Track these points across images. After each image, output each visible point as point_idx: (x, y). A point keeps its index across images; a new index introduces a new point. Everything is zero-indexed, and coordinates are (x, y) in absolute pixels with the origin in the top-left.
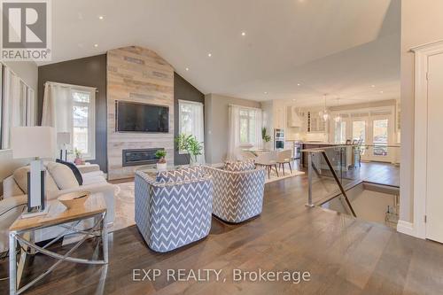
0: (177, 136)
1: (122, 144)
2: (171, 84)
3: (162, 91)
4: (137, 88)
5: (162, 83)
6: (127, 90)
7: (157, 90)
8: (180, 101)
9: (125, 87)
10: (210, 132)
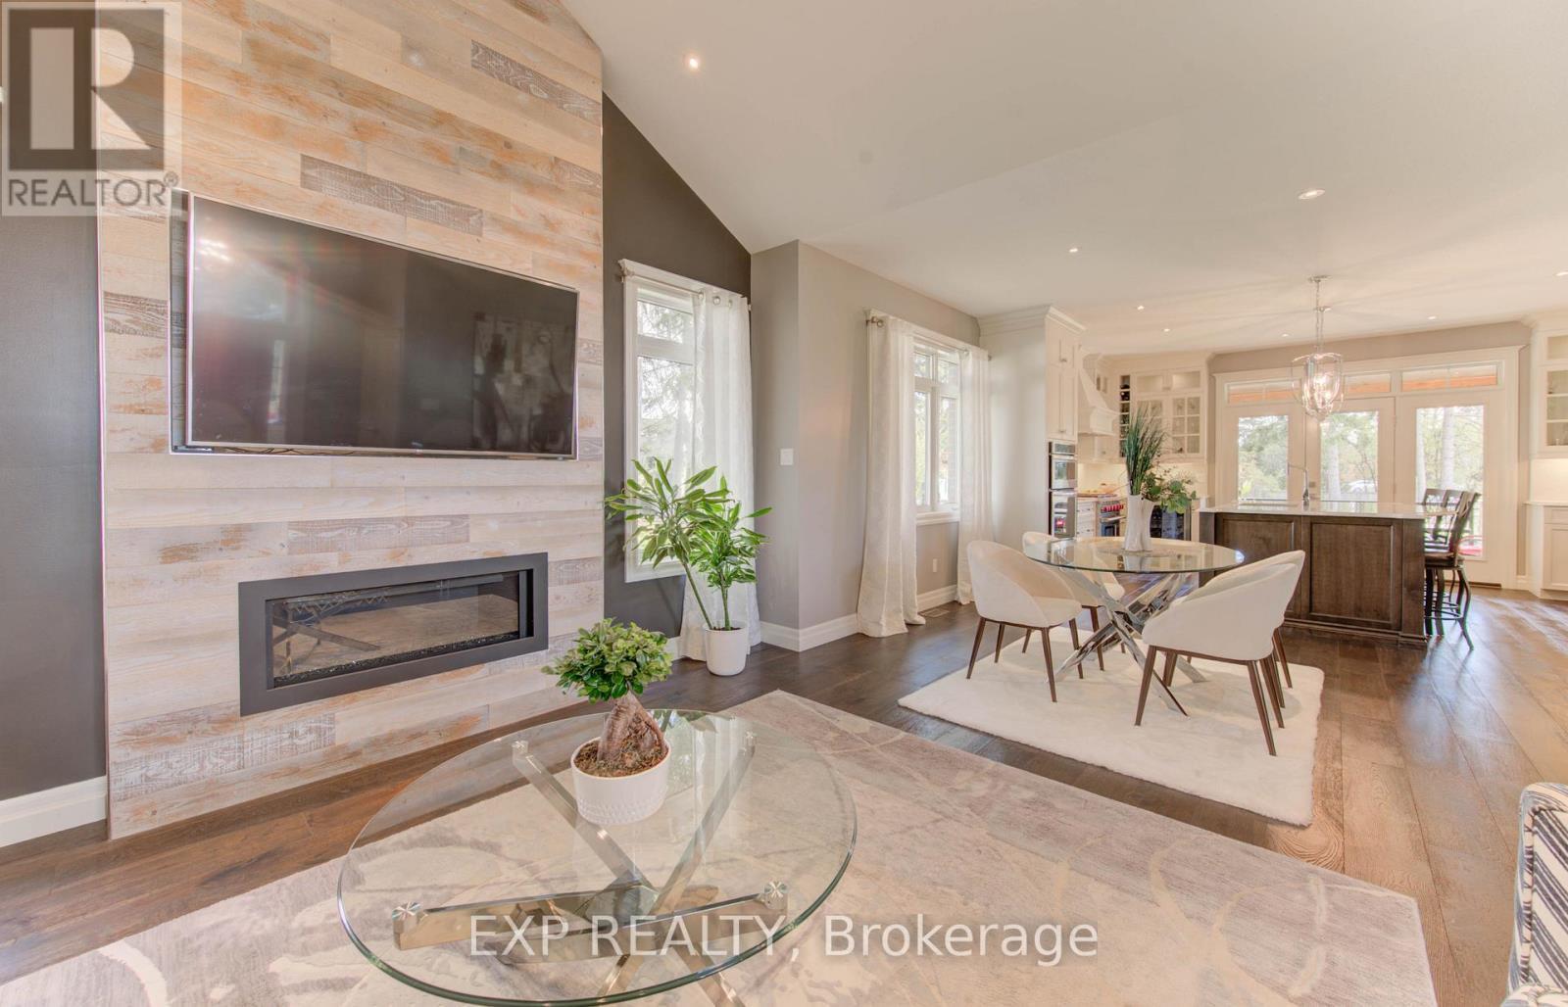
0: (615, 484)
1: (234, 537)
2: (588, 154)
3: (531, 186)
4: (362, 131)
5: (533, 135)
6: (275, 129)
7: (500, 172)
8: (628, 264)
9: (264, 106)
10: (787, 457)
